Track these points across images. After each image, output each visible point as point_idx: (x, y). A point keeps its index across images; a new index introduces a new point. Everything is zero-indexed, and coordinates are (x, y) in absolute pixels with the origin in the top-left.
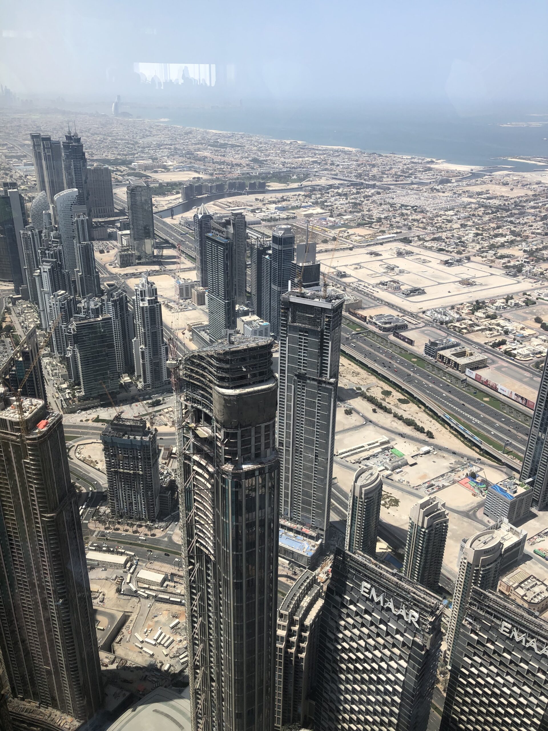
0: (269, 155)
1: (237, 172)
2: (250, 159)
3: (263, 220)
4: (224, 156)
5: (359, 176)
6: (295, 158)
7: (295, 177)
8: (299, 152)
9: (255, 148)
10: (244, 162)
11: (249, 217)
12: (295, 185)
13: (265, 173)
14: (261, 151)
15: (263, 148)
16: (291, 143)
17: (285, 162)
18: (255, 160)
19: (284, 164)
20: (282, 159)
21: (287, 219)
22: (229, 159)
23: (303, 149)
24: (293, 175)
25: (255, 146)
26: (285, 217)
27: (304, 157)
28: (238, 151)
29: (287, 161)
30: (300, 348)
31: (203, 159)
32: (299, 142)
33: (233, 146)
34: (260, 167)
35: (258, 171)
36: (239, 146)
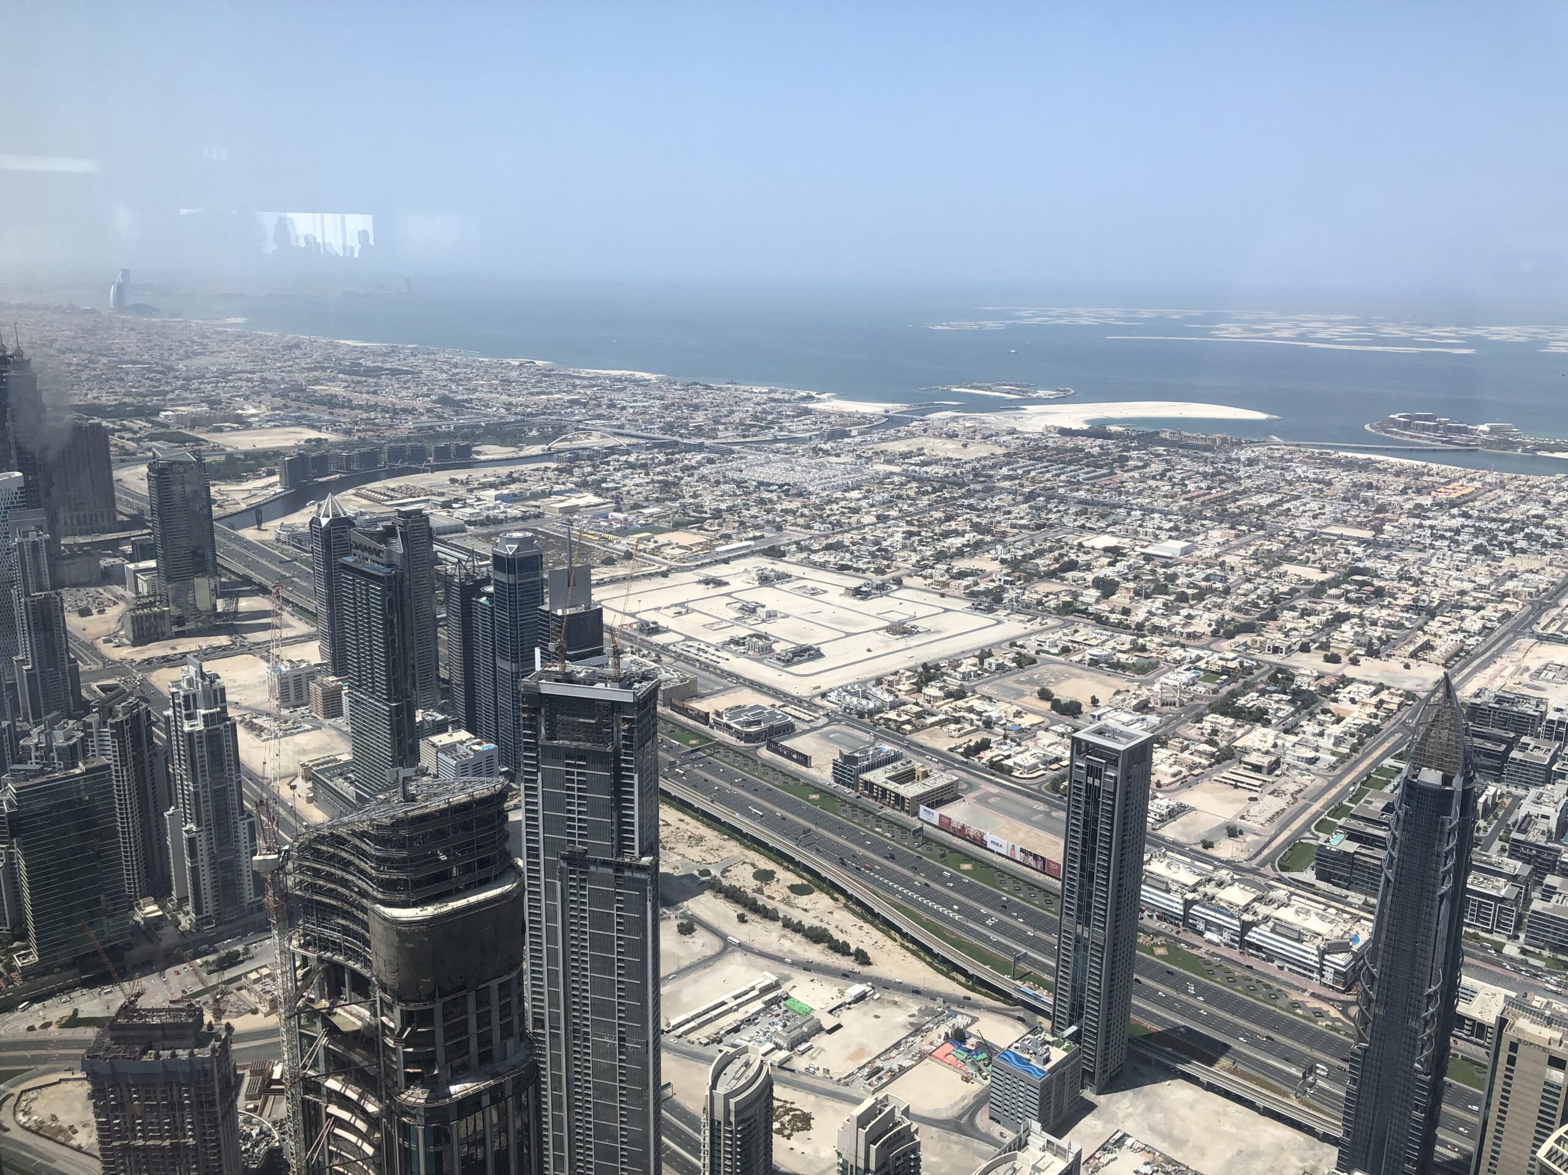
0: (475, 390)
1: (408, 424)
2: (433, 397)
3: (469, 523)
4: (375, 393)
5: (669, 428)
6: (532, 394)
7: (534, 433)
8: (540, 381)
9: (444, 376)
10: (419, 404)
11: (439, 518)
12: (536, 450)
13: (469, 427)
14: (458, 383)
15: (462, 376)
16: (521, 365)
17: (510, 404)
18: (445, 401)
19: (508, 406)
20: (505, 398)
21: (524, 518)
22: (387, 398)
23: (549, 376)
24: (531, 430)
25: (442, 371)
26: (519, 514)
27: (551, 393)
28: (405, 382)
29: (514, 400)
30: (569, 796)
31: (331, 402)
32: (538, 362)
33: (394, 372)
34: (457, 413)
35: (453, 421)
36: (407, 372)
